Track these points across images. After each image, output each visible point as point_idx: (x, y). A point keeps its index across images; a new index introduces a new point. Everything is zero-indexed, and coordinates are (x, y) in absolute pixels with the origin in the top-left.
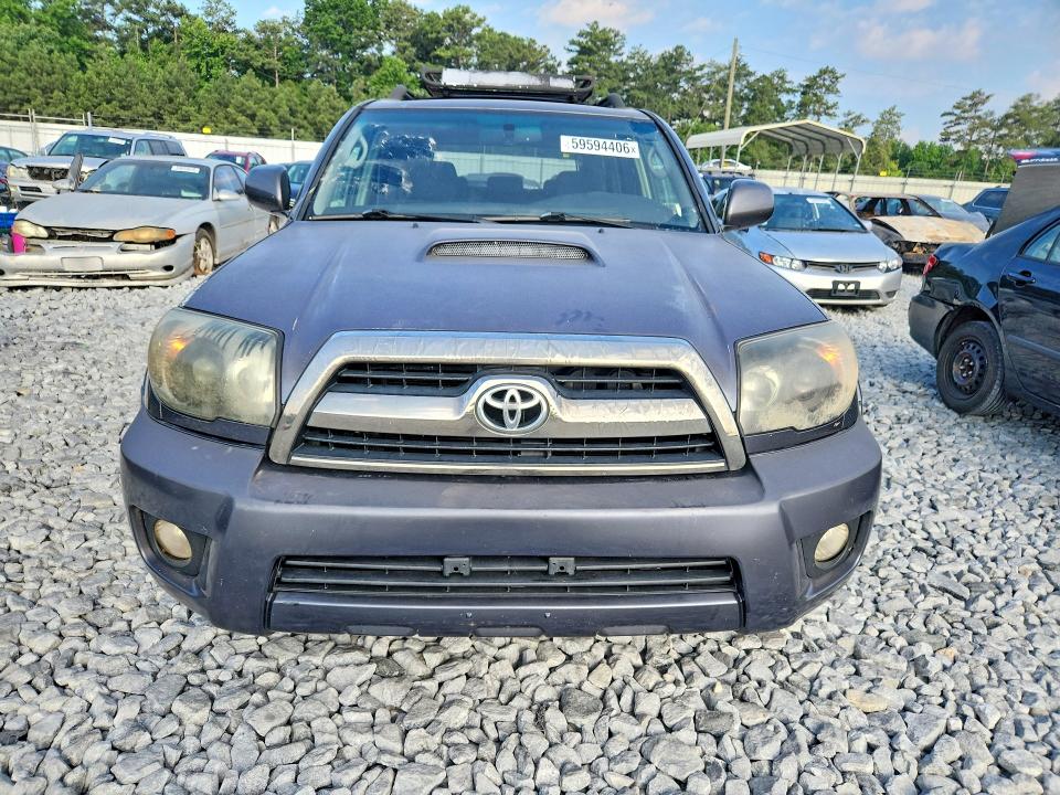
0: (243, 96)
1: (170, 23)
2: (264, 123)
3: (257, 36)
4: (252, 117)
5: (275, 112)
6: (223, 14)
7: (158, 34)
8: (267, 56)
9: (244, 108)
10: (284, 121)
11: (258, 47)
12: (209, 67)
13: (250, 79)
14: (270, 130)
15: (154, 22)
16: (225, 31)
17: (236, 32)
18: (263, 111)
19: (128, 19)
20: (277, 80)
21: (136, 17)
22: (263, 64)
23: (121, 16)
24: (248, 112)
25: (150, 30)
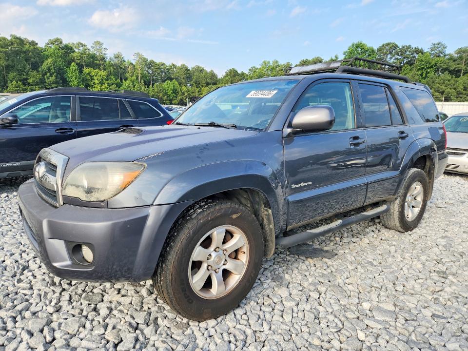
0: (439, 84)
1: (415, 57)
2: (448, 95)
3: (456, 56)
4: (442, 93)
5: (455, 89)
6: (440, 49)
7: (407, 63)
8: (459, 64)
9: (439, 89)
10: (459, 93)
11: (454, 61)
12: (427, 73)
13: (446, 76)
14: (450, 98)
15: (408, 58)
16: (440, 56)
17: (445, 56)
18: (448, 90)
19: (397, 59)
20: (462, 75)
21: (400, 57)
22: (455, 68)
23: (394, 58)
24: (441, 91)
25: (405, 62)
